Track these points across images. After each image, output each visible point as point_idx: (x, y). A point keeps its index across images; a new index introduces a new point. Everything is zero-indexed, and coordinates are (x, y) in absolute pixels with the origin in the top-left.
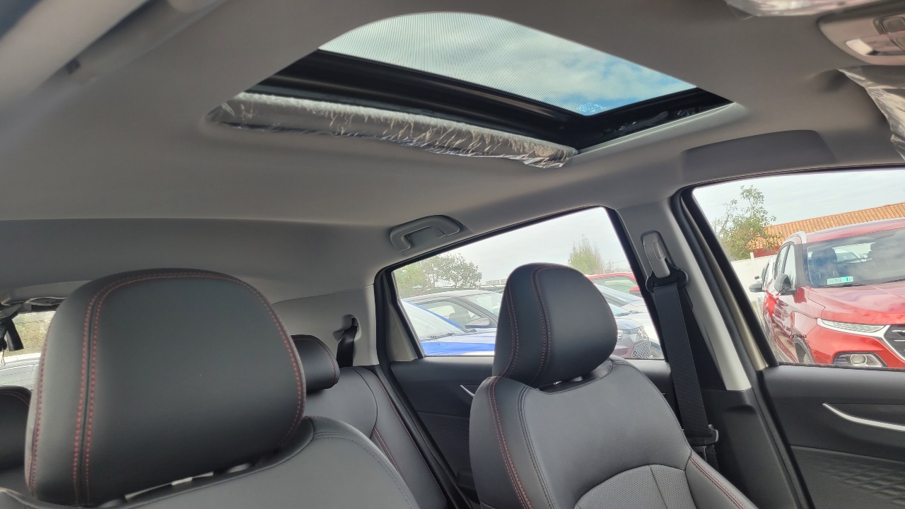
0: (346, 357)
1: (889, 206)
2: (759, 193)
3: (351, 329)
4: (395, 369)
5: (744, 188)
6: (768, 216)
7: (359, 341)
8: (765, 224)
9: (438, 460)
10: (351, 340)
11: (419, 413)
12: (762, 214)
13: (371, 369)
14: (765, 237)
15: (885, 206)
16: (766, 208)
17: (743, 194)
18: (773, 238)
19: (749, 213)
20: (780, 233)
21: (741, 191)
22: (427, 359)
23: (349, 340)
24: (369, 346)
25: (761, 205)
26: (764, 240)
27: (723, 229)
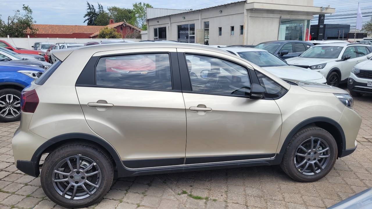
1: (77, 26)
2: (30, 10)
5: (25, 6)
6: (33, 20)
8: (32, 23)
12: (30, 19)
14: (31, 29)
15: (75, 26)
16: (32, 17)
17: (23, 8)
18: (35, 30)
19: (25, 17)
20: (37, 29)
21: (23, 7)
25: (30, 15)
26: (31, 30)
27: (12, 22)
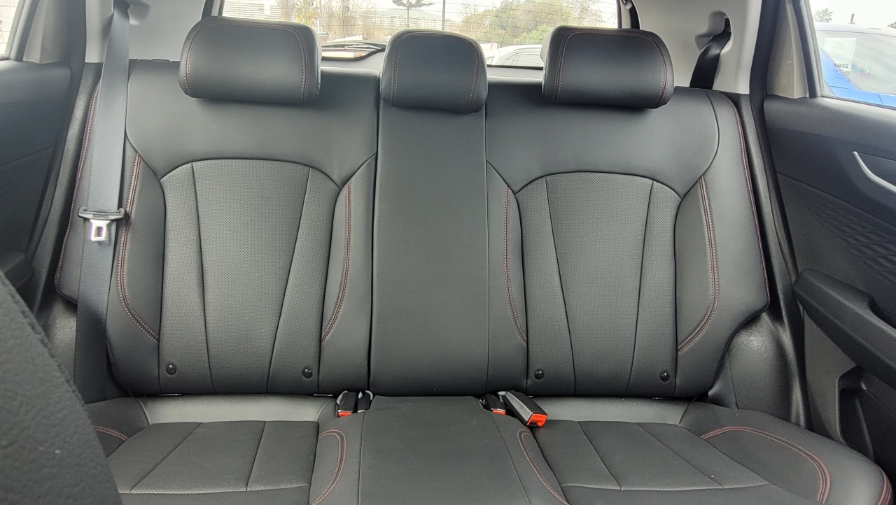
0: (705, 75)
3: (723, 36)
4: (770, 106)
7: (727, 54)
9: (783, 244)
10: (717, 52)
11: (779, 175)
13: (735, 99)
22: (820, 101)
23: (714, 51)
24: (738, 66)
